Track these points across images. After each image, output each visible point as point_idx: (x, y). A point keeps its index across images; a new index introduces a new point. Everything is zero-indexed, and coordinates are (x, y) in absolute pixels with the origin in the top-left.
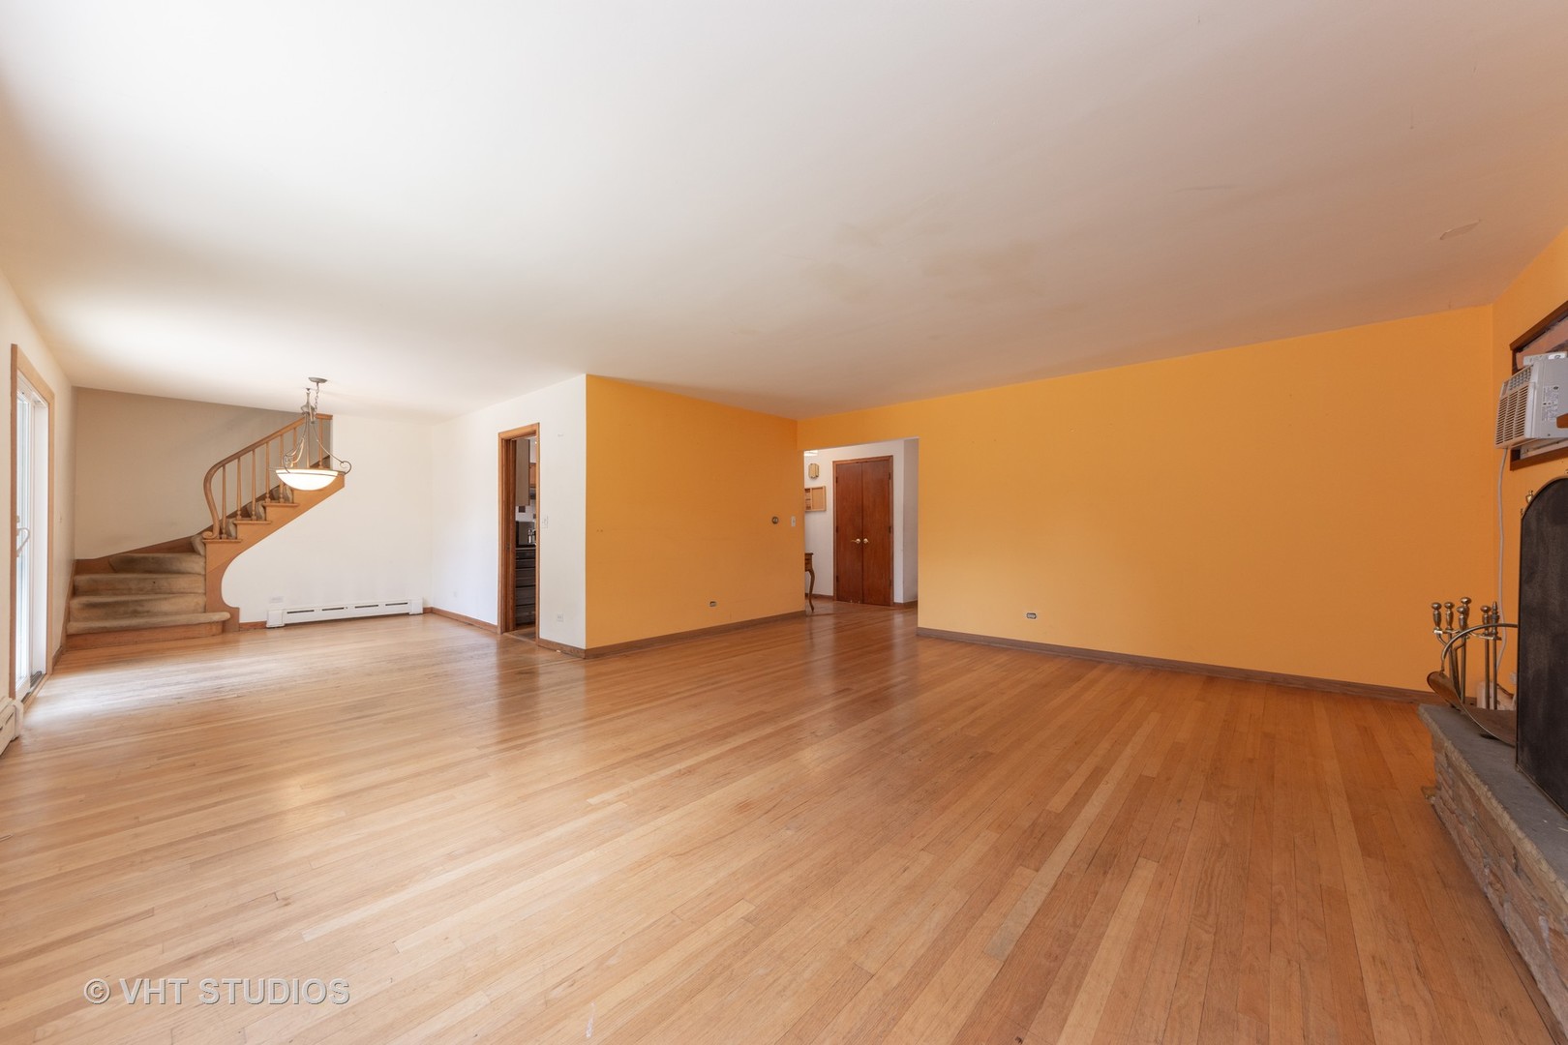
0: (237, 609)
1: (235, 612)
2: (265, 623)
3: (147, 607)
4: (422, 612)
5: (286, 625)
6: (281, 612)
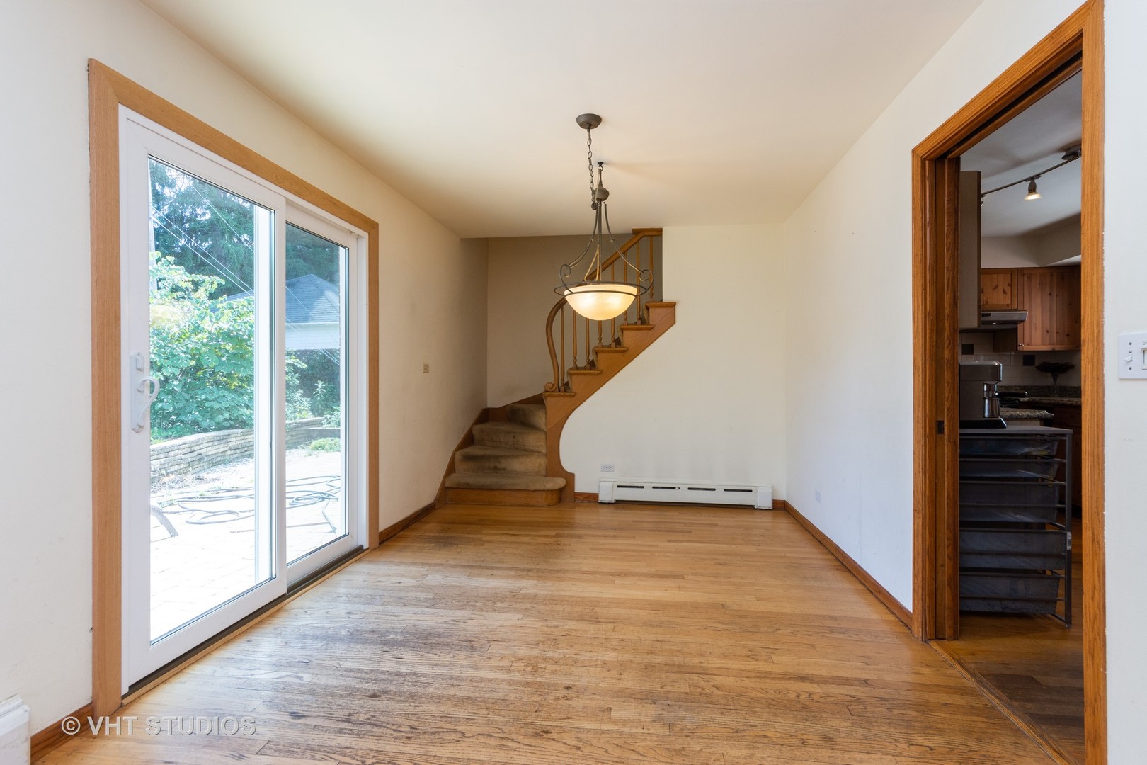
0: (573, 475)
1: (570, 478)
2: (596, 496)
3: (504, 464)
4: (769, 505)
5: (617, 502)
6: (610, 484)
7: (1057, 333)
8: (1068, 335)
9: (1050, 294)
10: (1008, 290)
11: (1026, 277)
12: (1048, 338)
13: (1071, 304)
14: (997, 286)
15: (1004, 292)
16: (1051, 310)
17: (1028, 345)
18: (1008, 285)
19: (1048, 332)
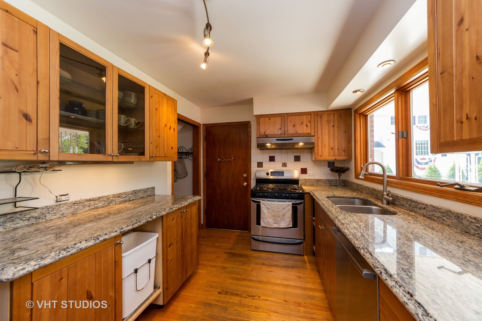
7: (338, 149)
8: (344, 151)
9: (333, 126)
10: (309, 124)
11: (319, 117)
12: (332, 152)
13: (345, 132)
14: (303, 122)
15: (307, 126)
16: (334, 136)
17: (320, 156)
18: (309, 122)
19: (332, 149)
